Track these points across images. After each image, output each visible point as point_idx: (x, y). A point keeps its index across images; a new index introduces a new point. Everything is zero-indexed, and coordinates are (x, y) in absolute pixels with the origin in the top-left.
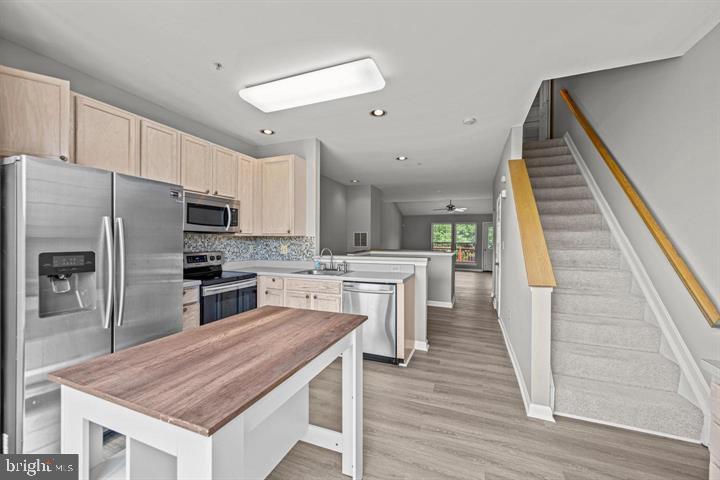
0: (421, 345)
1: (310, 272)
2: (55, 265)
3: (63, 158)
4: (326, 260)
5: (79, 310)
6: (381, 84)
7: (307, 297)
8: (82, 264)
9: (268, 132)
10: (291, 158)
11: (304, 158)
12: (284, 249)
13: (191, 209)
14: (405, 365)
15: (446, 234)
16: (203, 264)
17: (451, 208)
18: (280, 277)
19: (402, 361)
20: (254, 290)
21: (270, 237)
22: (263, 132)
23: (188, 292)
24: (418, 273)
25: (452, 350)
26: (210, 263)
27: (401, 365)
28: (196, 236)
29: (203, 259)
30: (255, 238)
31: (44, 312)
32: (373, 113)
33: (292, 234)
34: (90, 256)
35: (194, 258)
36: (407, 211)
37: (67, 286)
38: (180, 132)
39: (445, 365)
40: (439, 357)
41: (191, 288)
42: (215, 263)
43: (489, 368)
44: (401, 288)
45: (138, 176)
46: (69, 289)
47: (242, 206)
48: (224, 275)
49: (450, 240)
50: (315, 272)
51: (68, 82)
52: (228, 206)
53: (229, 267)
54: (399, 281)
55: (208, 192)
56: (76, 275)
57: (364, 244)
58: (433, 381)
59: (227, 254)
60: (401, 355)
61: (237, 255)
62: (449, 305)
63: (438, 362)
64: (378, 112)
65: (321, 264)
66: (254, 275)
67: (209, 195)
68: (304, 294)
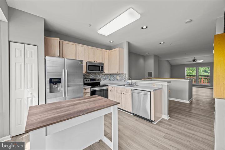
0: (166, 117)
1: (124, 85)
2: (53, 81)
3: (58, 56)
4: (130, 81)
5: (58, 92)
6: (139, 16)
7: (121, 93)
8: (58, 81)
9: (111, 42)
10: (118, 49)
11: (123, 48)
12: (118, 78)
13: (89, 67)
14: (155, 123)
15: (194, 72)
16: (94, 82)
17: (194, 60)
18: (114, 86)
19: (154, 121)
20: (107, 90)
21: (114, 74)
22: (110, 42)
23: (87, 89)
24: (163, 88)
25: (180, 122)
26: (96, 81)
27: (153, 123)
28: (93, 74)
29: (94, 80)
30: (110, 74)
31: (51, 92)
32: (142, 28)
33: (119, 73)
34: (60, 79)
35: (92, 80)
36: (174, 63)
37: (56, 86)
38: (87, 46)
39: (174, 127)
40: (172, 123)
41: (88, 88)
42: (98, 81)
43: (198, 134)
44: (152, 93)
45: (76, 59)
46: (56, 87)
47: (104, 65)
48: (101, 85)
49: (195, 74)
50: (126, 85)
51: (59, 38)
52: (100, 65)
53: (102, 83)
54: (152, 90)
55: (94, 62)
56: (58, 84)
57: (151, 76)
58: (165, 133)
59: (102, 79)
60: (153, 119)
61: (105, 79)
62: (188, 102)
63: (171, 126)
64: (144, 27)
65: (128, 83)
66: (107, 85)
67: (95, 62)
68: (120, 92)
